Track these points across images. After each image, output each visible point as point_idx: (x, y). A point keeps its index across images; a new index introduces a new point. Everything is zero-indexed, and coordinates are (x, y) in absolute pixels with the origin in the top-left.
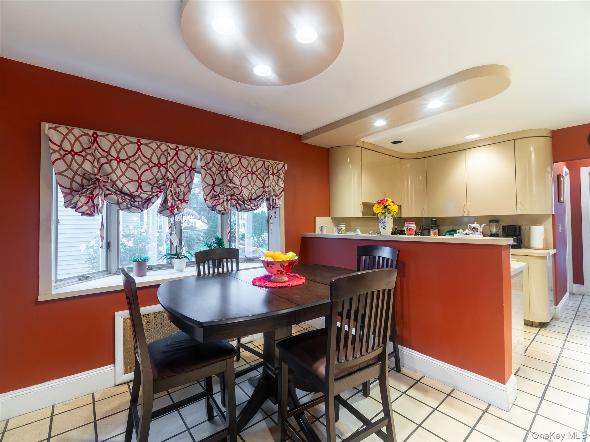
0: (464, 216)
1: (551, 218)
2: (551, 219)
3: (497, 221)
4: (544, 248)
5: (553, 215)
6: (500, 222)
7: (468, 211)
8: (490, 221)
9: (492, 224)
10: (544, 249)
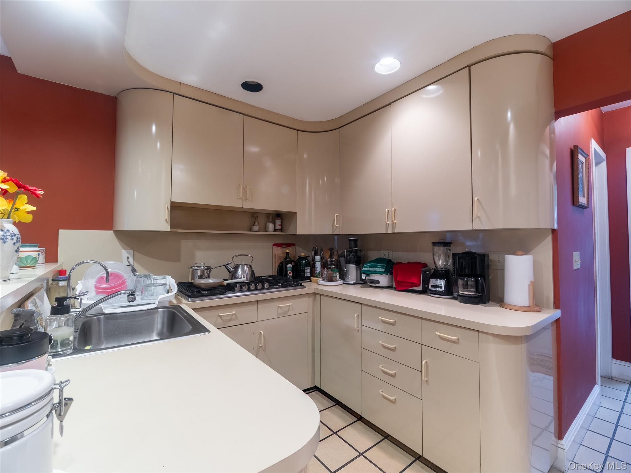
0: (388, 232)
1: (550, 238)
2: (549, 241)
3: (446, 244)
4: (530, 306)
5: (554, 231)
6: (452, 245)
7: (394, 225)
8: (434, 244)
9: (436, 248)
10: (529, 309)
